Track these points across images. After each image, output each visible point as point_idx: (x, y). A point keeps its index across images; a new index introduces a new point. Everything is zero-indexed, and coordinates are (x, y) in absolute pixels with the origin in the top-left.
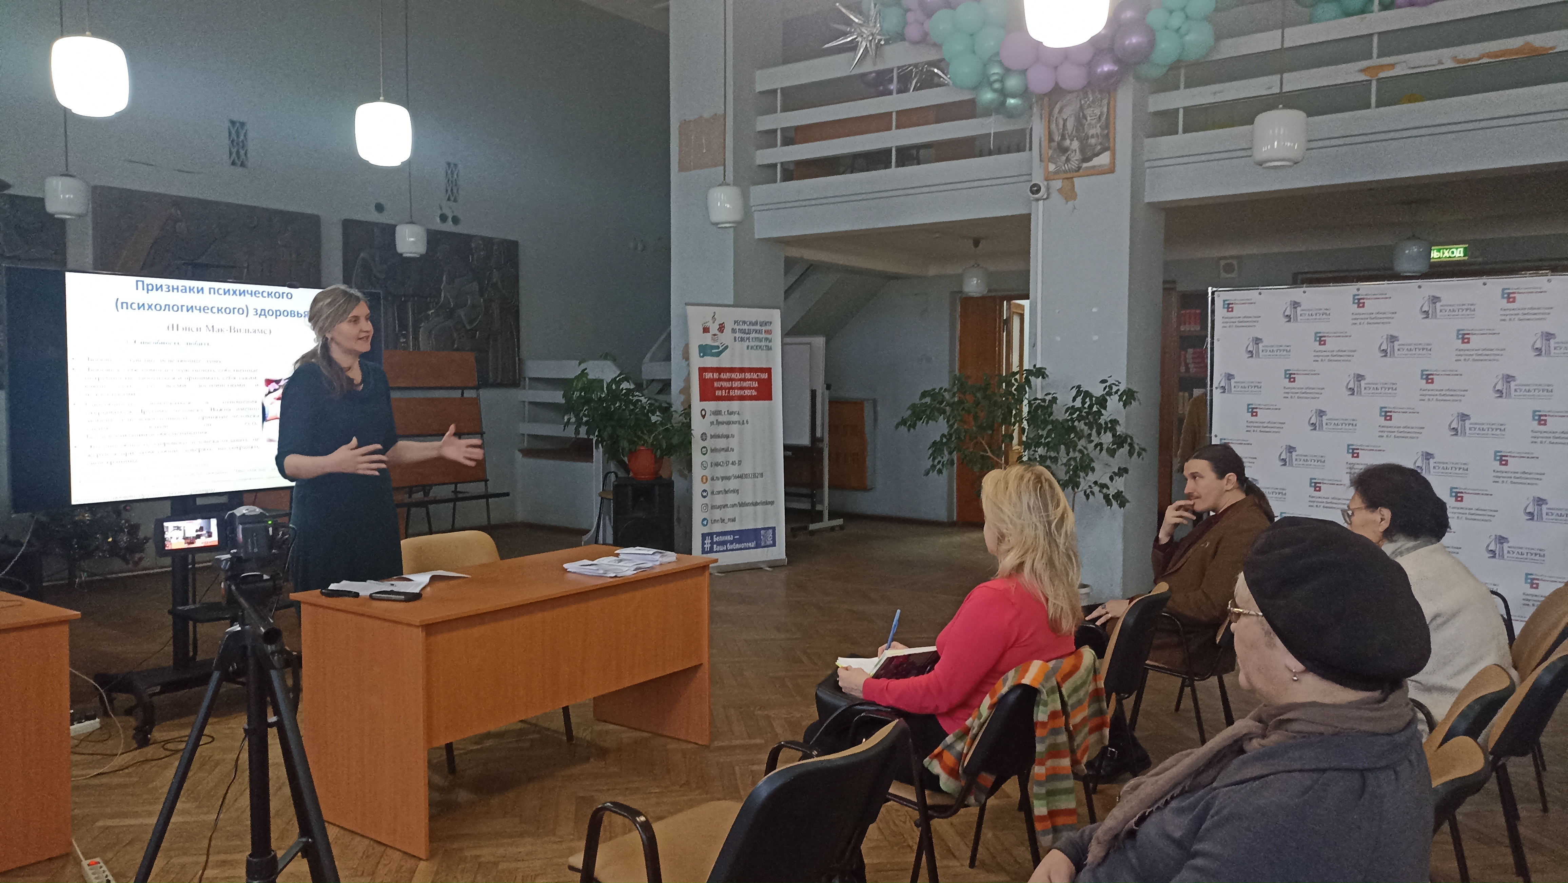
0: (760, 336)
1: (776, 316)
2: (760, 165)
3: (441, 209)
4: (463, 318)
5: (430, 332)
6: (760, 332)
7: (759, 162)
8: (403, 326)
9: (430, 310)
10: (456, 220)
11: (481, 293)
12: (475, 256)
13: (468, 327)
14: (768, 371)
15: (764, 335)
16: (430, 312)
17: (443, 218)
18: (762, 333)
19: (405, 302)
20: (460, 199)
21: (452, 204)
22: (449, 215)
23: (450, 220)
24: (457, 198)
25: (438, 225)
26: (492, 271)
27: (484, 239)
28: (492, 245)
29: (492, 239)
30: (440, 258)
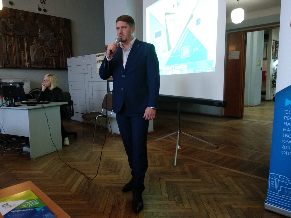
3: (38, 5)
4: (48, 45)
5: (34, 49)
8: (23, 47)
9: (34, 41)
10: (45, 11)
11: (55, 36)
12: (53, 24)
13: (50, 48)
16: (34, 42)
17: (40, 9)
19: (23, 38)
20: (46, 3)
21: (43, 5)
22: (42, 8)
23: (42, 10)
24: (45, 2)
25: (37, 12)
26: (60, 29)
27: (56, 18)
28: (60, 20)
29: (59, 18)
30: (37, 23)
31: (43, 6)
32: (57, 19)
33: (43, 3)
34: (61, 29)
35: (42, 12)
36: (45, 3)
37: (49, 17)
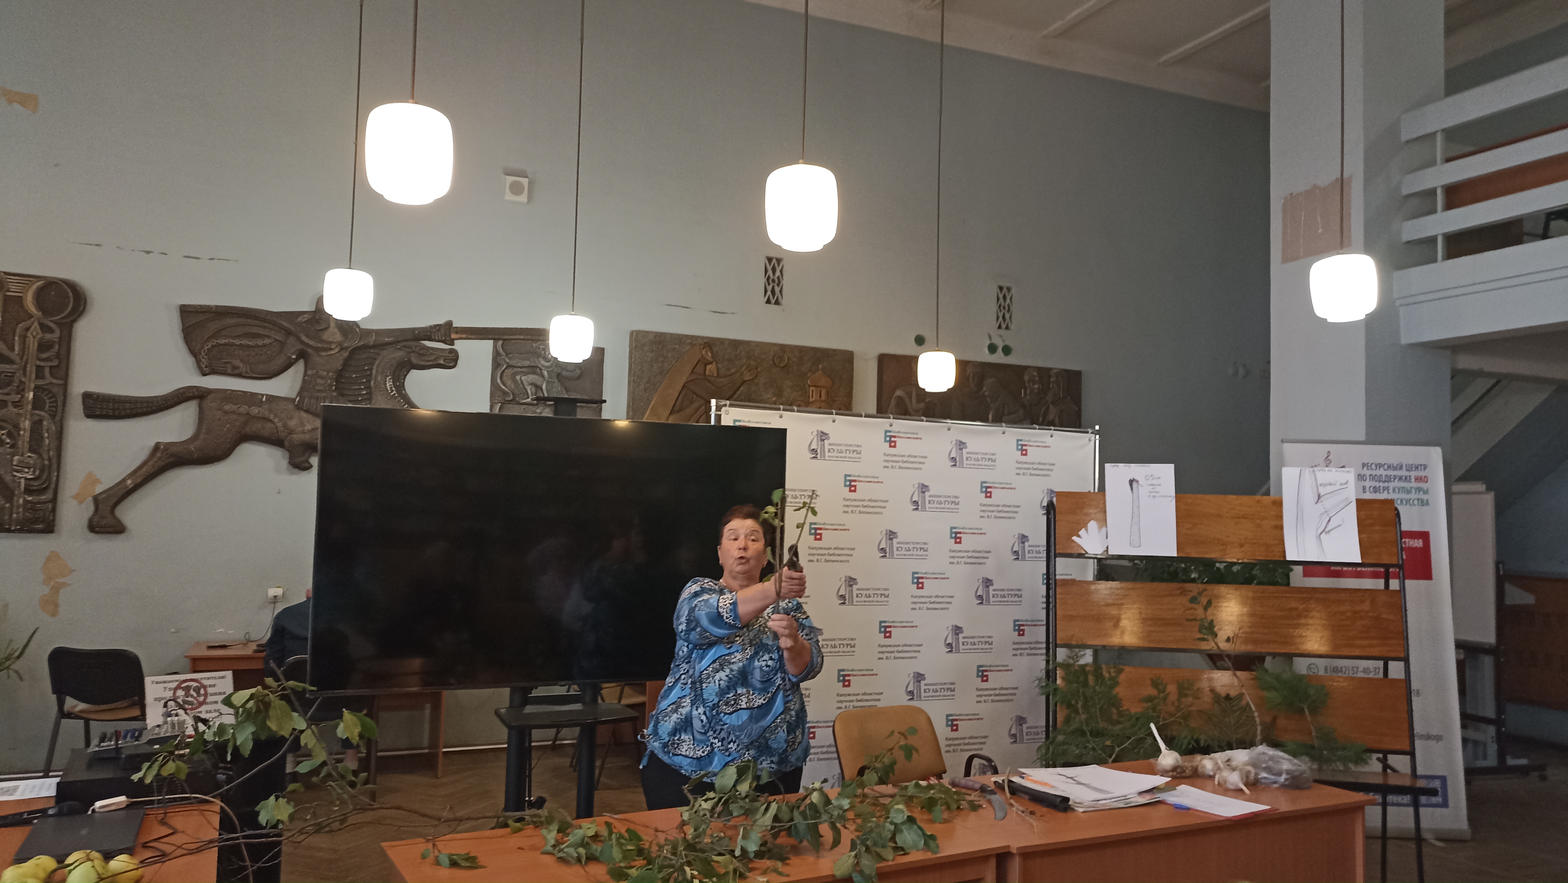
0: (1407, 485)
1: (1434, 457)
2: (1409, 242)
6: (1407, 479)
7: (1406, 237)
10: (1007, 350)
12: (1028, 391)
14: (1424, 536)
15: (1414, 484)
17: (992, 349)
18: (1410, 481)
20: (1012, 327)
21: (1003, 332)
22: (1000, 344)
23: (1000, 350)
24: (1010, 325)
25: (986, 357)
26: (1049, 407)
27: (1039, 370)
28: (1050, 377)
29: (1050, 369)
30: (987, 393)
31: (1001, 336)
32: (1044, 373)
33: (1004, 326)
34: (1051, 406)
35: (998, 358)
36: (1007, 328)
37: (1019, 370)
